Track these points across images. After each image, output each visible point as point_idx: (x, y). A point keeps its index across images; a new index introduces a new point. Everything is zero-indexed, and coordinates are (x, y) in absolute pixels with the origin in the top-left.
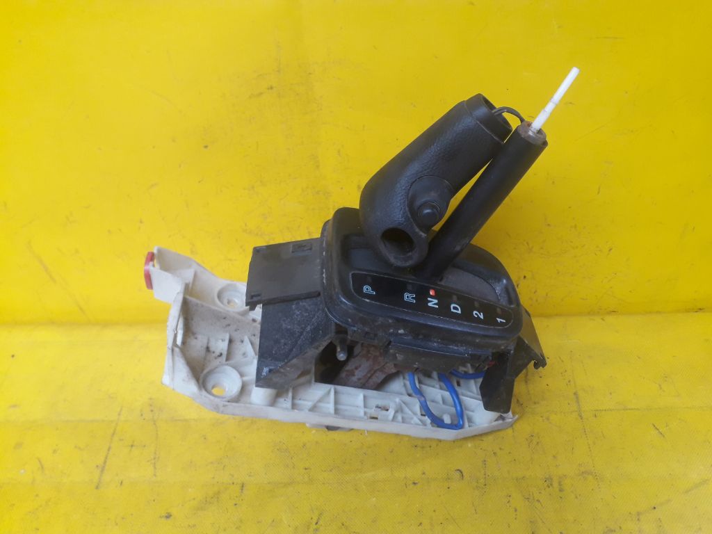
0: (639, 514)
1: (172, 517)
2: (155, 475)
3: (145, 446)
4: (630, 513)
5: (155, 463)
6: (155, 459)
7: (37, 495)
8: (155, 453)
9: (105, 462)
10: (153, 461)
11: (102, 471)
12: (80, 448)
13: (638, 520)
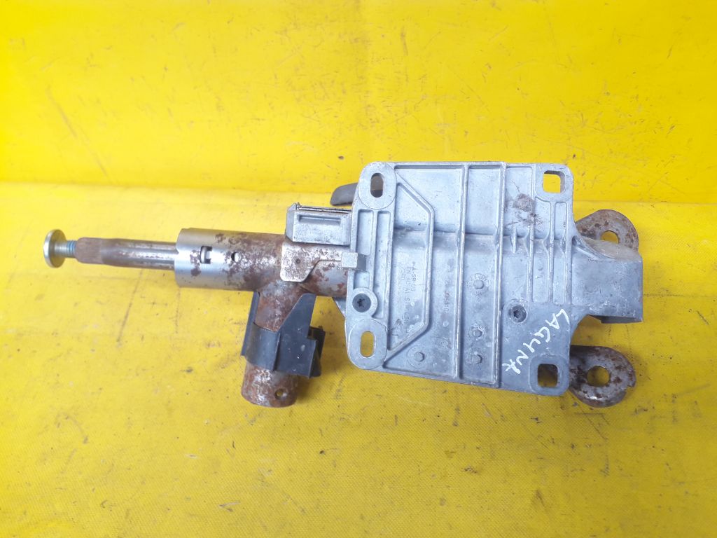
0: (674, 396)
1: (193, 372)
2: (177, 332)
3: (166, 305)
4: (665, 395)
5: (176, 321)
6: (177, 316)
7: (59, 344)
8: (177, 311)
9: (126, 317)
10: (175, 319)
11: (124, 324)
12: (101, 303)
13: (673, 401)
